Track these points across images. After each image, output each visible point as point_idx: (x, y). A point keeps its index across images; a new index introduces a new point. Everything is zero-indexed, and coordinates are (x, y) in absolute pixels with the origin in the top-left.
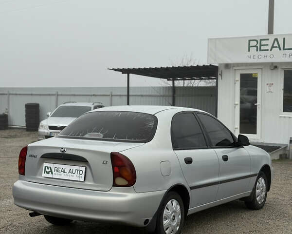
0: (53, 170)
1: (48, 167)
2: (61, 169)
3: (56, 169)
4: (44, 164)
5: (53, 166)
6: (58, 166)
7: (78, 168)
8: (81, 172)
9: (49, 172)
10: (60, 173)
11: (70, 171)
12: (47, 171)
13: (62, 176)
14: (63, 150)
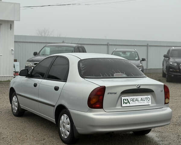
0: (130, 101)
1: (125, 99)
2: (135, 99)
3: (131, 100)
4: (122, 97)
5: (129, 98)
6: (132, 97)
7: (146, 97)
8: (149, 99)
9: (127, 102)
10: (135, 102)
11: (142, 100)
12: (125, 102)
13: (137, 103)
14: (139, 86)
